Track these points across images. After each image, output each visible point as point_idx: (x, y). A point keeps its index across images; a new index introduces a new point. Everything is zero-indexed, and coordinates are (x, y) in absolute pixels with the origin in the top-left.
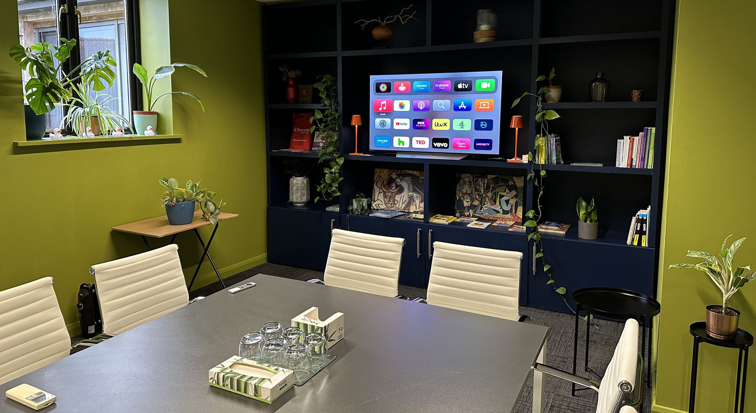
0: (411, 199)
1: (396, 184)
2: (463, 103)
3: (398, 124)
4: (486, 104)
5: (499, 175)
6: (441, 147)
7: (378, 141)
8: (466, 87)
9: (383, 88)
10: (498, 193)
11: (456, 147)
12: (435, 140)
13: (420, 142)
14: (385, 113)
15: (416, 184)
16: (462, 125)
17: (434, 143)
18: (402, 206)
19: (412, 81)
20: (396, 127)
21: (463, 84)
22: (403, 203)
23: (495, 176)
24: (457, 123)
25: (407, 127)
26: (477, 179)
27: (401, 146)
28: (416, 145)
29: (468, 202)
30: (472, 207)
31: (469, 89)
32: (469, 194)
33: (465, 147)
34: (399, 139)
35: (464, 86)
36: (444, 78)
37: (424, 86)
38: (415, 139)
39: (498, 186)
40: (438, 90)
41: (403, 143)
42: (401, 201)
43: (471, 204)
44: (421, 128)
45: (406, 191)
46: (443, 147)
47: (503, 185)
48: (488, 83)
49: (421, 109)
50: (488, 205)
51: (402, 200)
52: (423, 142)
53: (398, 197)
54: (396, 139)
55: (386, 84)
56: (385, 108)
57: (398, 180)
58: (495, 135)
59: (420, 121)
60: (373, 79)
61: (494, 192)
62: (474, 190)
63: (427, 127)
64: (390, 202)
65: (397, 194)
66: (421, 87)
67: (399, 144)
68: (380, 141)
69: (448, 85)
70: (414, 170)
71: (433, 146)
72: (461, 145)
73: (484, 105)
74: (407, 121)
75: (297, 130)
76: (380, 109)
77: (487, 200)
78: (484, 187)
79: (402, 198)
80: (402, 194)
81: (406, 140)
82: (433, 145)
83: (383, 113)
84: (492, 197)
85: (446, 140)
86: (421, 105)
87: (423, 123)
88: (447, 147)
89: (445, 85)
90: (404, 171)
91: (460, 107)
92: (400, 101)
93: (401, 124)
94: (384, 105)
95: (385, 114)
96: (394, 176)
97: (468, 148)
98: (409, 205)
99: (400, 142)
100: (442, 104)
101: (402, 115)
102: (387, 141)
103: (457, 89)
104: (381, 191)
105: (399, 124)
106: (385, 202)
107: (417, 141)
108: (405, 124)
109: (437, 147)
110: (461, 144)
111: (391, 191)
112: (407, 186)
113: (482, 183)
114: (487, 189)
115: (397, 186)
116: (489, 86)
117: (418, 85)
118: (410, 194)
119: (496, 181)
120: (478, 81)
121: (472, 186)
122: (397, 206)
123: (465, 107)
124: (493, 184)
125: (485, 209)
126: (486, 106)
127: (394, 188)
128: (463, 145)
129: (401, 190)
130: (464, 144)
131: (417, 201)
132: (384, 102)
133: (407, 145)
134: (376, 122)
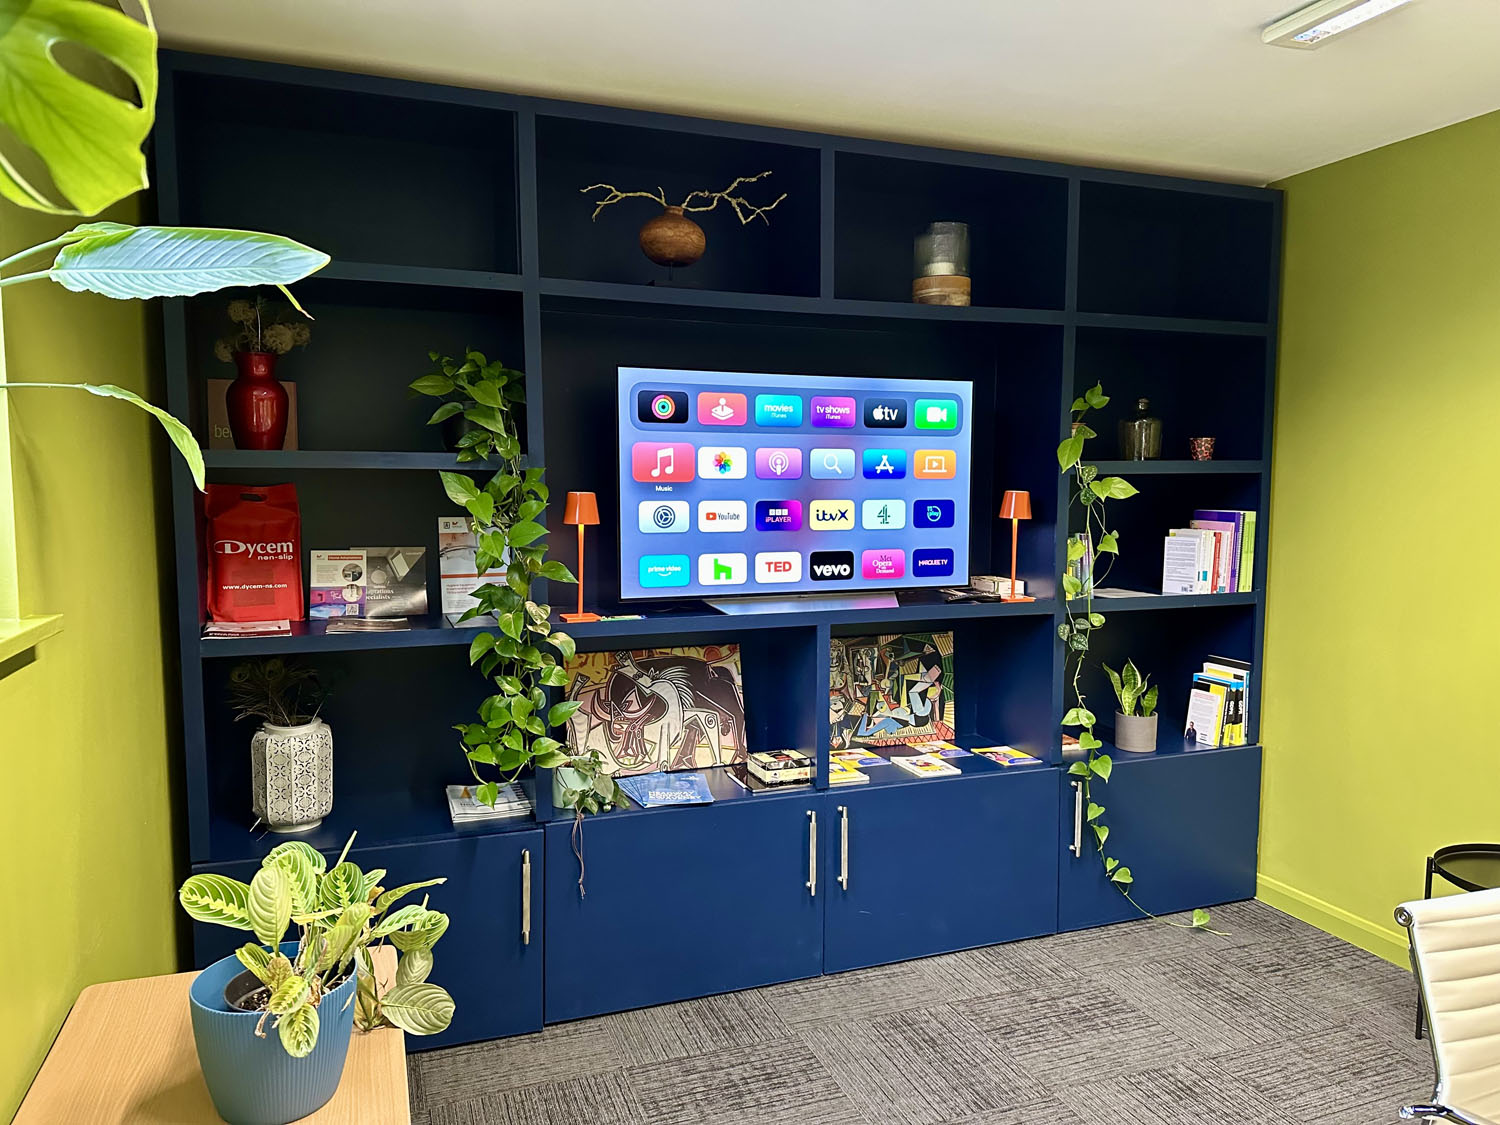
0: (693, 730)
1: (641, 693)
2: (885, 458)
3: (711, 516)
4: (940, 462)
5: (904, 634)
6: (833, 577)
7: (650, 570)
8: (893, 418)
9: (663, 408)
10: (903, 676)
11: (870, 573)
12: (819, 559)
13: (778, 567)
14: (670, 484)
15: (704, 685)
16: (884, 514)
17: (815, 567)
18: (669, 754)
19: (751, 393)
20: (705, 526)
21: (886, 410)
22: (670, 747)
23: (896, 637)
24: (871, 508)
25: (740, 525)
26: (855, 648)
27: (723, 581)
28: (765, 576)
29: (837, 712)
30: (849, 722)
31: (900, 423)
32: (839, 690)
33: (892, 571)
34: (716, 561)
35: (889, 416)
36: (840, 393)
37: (785, 409)
38: (762, 559)
39: (905, 660)
40: (822, 422)
41: (728, 571)
42: (662, 737)
43: (846, 714)
44: (778, 526)
45: (674, 708)
46: (840, 577)
47: (914, 658)
48: (942, 409)
49: (779, 473)
50: (884, 710)
51: (665, 737)
52: (786, 567)
53: (651, 732)
54: (706, 562)
55: (674, 396)
56: (669, 470)
57: (645, 681)
58: (957, 538)
59: (776, 508)
60: (630, 379)
61: (895, 676)
62: (850, 679)
63: (796, 522)
64: (630, 751)
65: (647, 721)
66: (778, 413)
67: (717, 577)
68: (657, 569)
69: (846, 410)
70: (690, 646)
71: (814, 576)
72: (883, 567)
73: (935, 464)
74: (740, 508)
75: (235, 547)
76: (656, 473)
77: (881, 699)
78: (872, 664)
79: (665, 730)
80: (664, 721)
81: (737, 562)
82: (813, 573)
83: (664, 485)
84: (892, 689)
85: (846, 558)
86: (779, 462)
87: (785, 512)
88: (850, 576)
89: (841, 410)
90: (658, 654)
91: (879, 469)
92: (718, 451)
93: (722, 517)
94: (666, 462)
95: (669, 489)
96: (630, 671)
97: (899, 573)
98: (689, 746)
99: (719, 569)
100: (833, 459)
101: (724, 491)
102: (679, 569)
103: (871, 423)
104: (595, 721)
105: (714, 518)
106: (612, 752)
107: (769, 564)
108: (735, 516)
109: (823, 577)
110: (883, 563)
111: (628, 715)
112: (675, 693)
113: (867, 659)
114: (880, 671)
115: (644, 700)
116: (945, 419)
117: (770, 407)
118: (688, 715)
119: (897, 649)
120: (919, 403)
121: (847, 670)
122: (654, 758)
123: (890, 469)
124: (891, 656)
125: (877, 721)
126: (939, 468)
127: (635, 707)
128: (888, 568)
129: (657, 708)
130: (890, 564)
131: (713, 733)
132: (668, 452)
133: (739, 576)
134: (643, 516)
